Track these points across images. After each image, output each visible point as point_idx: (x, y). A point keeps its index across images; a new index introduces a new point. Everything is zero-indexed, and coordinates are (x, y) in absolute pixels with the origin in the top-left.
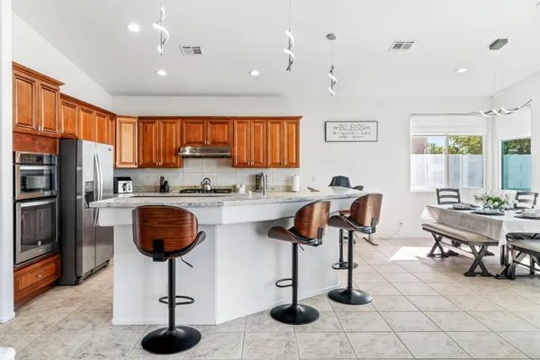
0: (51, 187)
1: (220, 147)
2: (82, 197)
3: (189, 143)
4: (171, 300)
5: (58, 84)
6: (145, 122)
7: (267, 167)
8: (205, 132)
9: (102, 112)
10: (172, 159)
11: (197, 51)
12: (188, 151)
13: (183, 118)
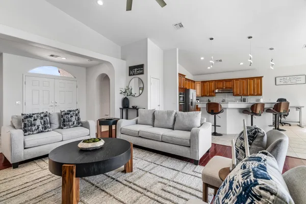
0: (183, 100)
1: (229, 89)
2: (190, 103)
3: (217, 88)
4: (215, 125)
5: (185, 76)
6: (203, 82)
7: (247, 96)
8: (223, 84)
9: (192, 81)
10: (212, 94)
11: (221, 61)
12: (217, 91)
13: (215, 81)
